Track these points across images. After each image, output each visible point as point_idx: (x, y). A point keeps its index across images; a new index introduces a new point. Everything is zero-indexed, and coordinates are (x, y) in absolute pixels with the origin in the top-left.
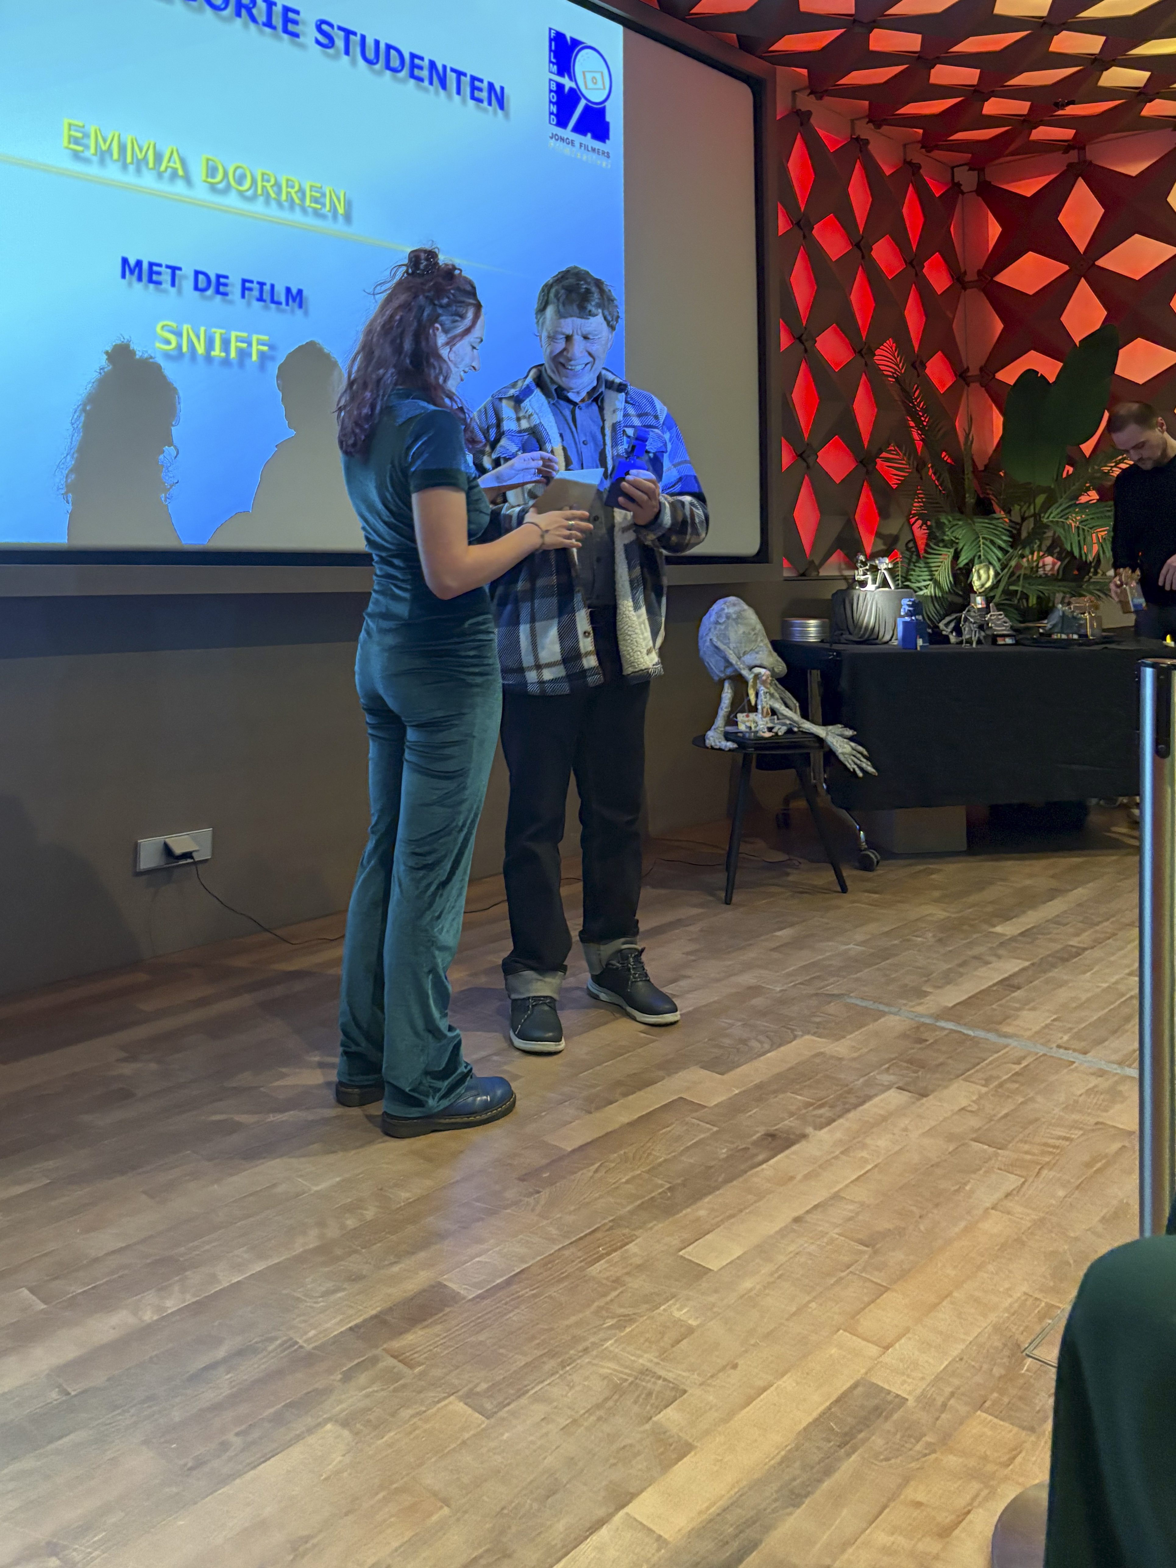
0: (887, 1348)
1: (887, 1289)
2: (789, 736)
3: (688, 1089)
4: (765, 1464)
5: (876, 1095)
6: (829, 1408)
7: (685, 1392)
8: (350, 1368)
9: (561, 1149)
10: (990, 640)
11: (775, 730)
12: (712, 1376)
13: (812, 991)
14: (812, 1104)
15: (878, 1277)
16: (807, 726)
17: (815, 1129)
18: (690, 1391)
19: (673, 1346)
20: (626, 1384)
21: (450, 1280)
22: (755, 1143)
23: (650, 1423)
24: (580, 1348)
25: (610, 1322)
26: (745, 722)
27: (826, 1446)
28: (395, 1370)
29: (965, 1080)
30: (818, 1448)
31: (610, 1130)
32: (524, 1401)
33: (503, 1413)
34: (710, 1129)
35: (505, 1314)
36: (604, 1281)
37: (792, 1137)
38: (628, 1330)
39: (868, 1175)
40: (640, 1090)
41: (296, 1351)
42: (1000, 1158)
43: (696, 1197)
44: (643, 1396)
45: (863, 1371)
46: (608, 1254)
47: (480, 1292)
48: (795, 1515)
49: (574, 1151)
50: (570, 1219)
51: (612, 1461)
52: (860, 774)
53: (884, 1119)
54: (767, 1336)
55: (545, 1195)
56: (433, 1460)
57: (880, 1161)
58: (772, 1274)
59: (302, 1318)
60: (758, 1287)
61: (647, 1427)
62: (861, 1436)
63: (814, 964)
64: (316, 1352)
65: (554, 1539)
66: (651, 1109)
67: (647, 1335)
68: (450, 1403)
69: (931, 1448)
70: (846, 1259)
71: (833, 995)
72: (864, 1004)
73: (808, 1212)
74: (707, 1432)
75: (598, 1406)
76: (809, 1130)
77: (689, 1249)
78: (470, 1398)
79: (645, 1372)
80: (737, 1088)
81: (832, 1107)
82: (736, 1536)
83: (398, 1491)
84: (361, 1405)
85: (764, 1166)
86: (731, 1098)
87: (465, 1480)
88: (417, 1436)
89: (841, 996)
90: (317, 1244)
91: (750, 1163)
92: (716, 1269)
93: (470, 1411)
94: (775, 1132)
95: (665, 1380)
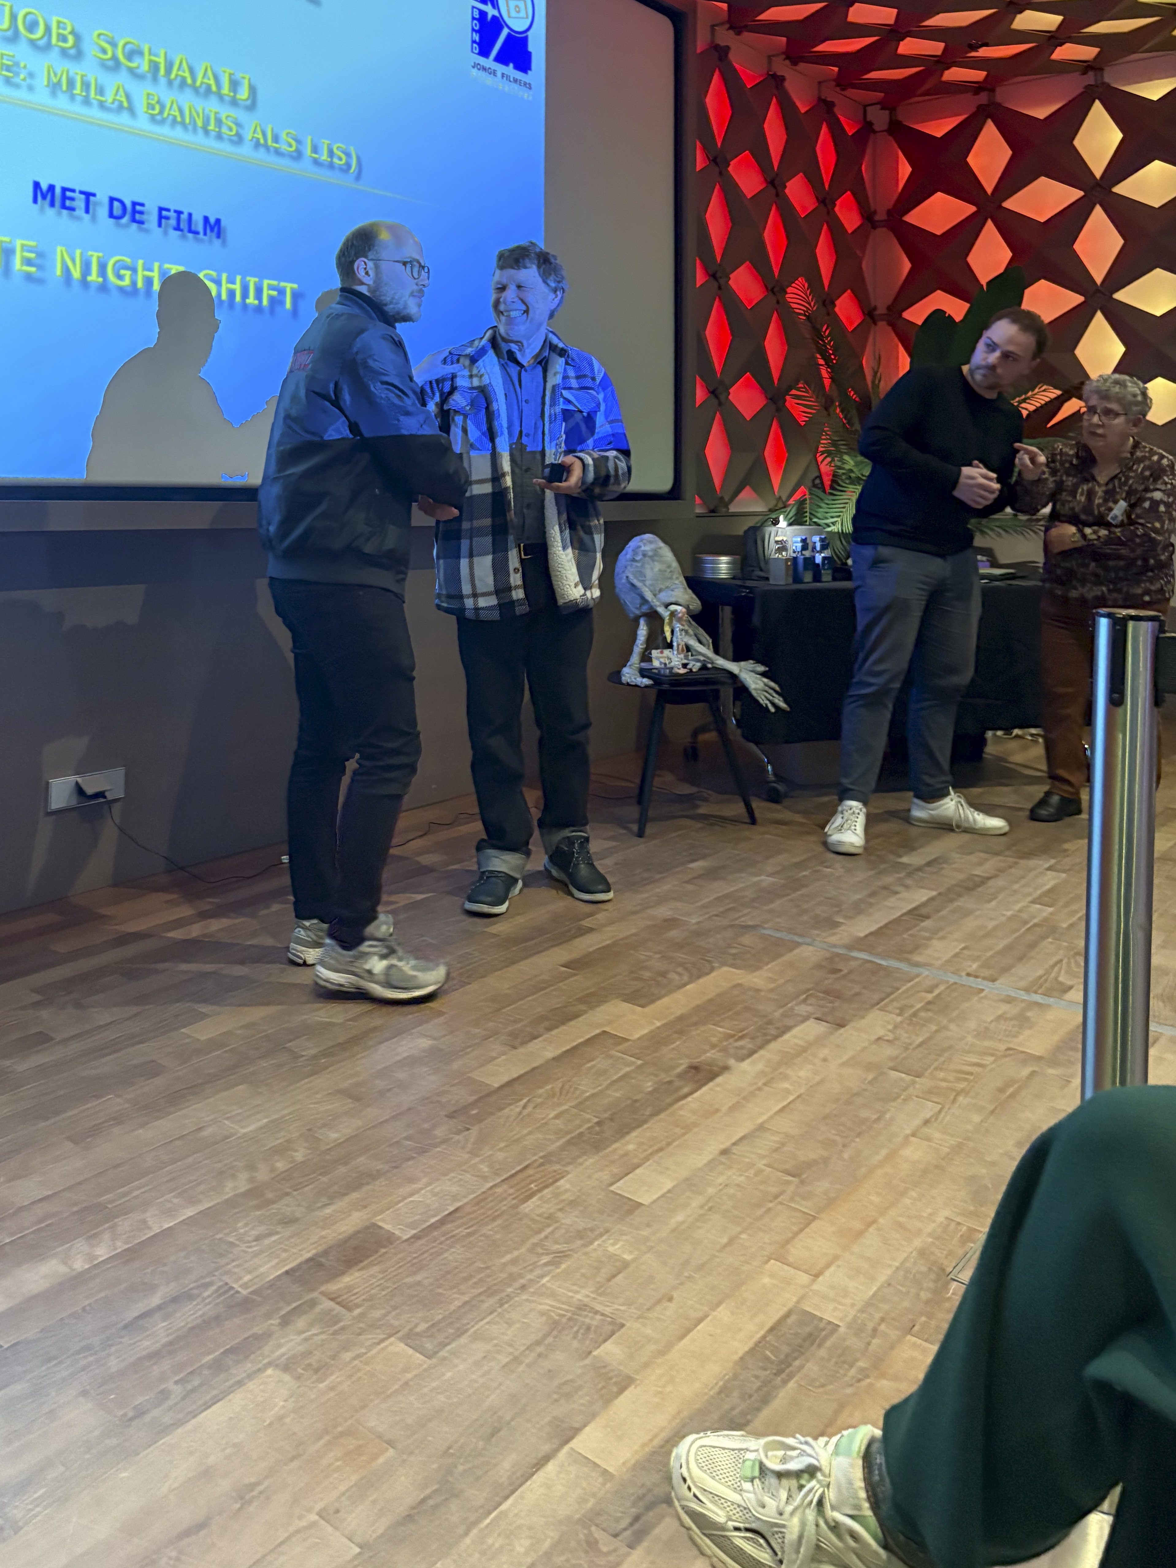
0: (817, 1276)
1: (815, 1218)
2: (705, 672)
3: (610, 1022)
4: (705, 1394)
5: (795, 1026)
6: (764, 1337)
7: (623, 1325)
8: (288, 1312)
9: (488, 1085)
12: (648, 1309)
13: (726, 923)
14: (732, 1036)
15: (805, 1206)
16: (721, 662)
17: (738, 1060)
18: (628, 1325)
19: (609, 1280)
20: (564, 1320)
21: (383, 1220)
22: (680, 1076)
23: (590, 1357)
24: (517, 1285)
25: (545, 1259)
26: (659, 659)
27: (764, 1374)
28: (334, 1313)
29: (880, 1009)
30: (756, 1377)
31: (535, 1065)
32: (463, 1340)
33: (443, 1353)
34: (634, 1063)
35: (441, 1254)
36: (538, 1218)
37: (715, 1069)
38: (563, 1266)
39: (792, 1106)
40: (563, 1024)
41: (232, 1295)
42: (917, 1086)
43: (623, 1131)
44: (582, 1331)
45: (795, 1299)
46: (540, 1190)
47: (414, 1232)
49: (502, 1087)
50: (501, 1156)
51: (555, 1396)
52: (772, 710)
53: (804, 1050)
54: (700, 1268)
55: (474, 1131)
56: (376, 1402)
57: (802, 1091)
58: (701, 1207)
59: (236, 1263)
60: (690, 1220)
61: (587, 1361)
62: (797, 1363)
63: (728, 895)
64: (254, 1297)
65: (501, 1477)
66: (575, 1044)
67: (583, 1271)
68: (391, 1344)
69: (864, 1374)
70: (774, 1190)
71: (748, 926)
72: (778, 935)
73: (734, 1144)
74: (646, 1365)
75: (538, 1343)
76: (732, 1062)
77: (619, 1184)
78: (410, 1338)
79: (582, 1307)
80: (661, 1019)
81: (752, 1038)
83: (342, 1434)
84: (301, 1348)
85: (689, 1099)
86: (651, 1032)
87: (409, 1421)
88: (359, 1379)
89: (754, 927)
90: (248, 1187)
91: (675, 1096)
92: (647, 1203)
93: (412, 1352)
94: (698, 1065)
95: (602, 1314)
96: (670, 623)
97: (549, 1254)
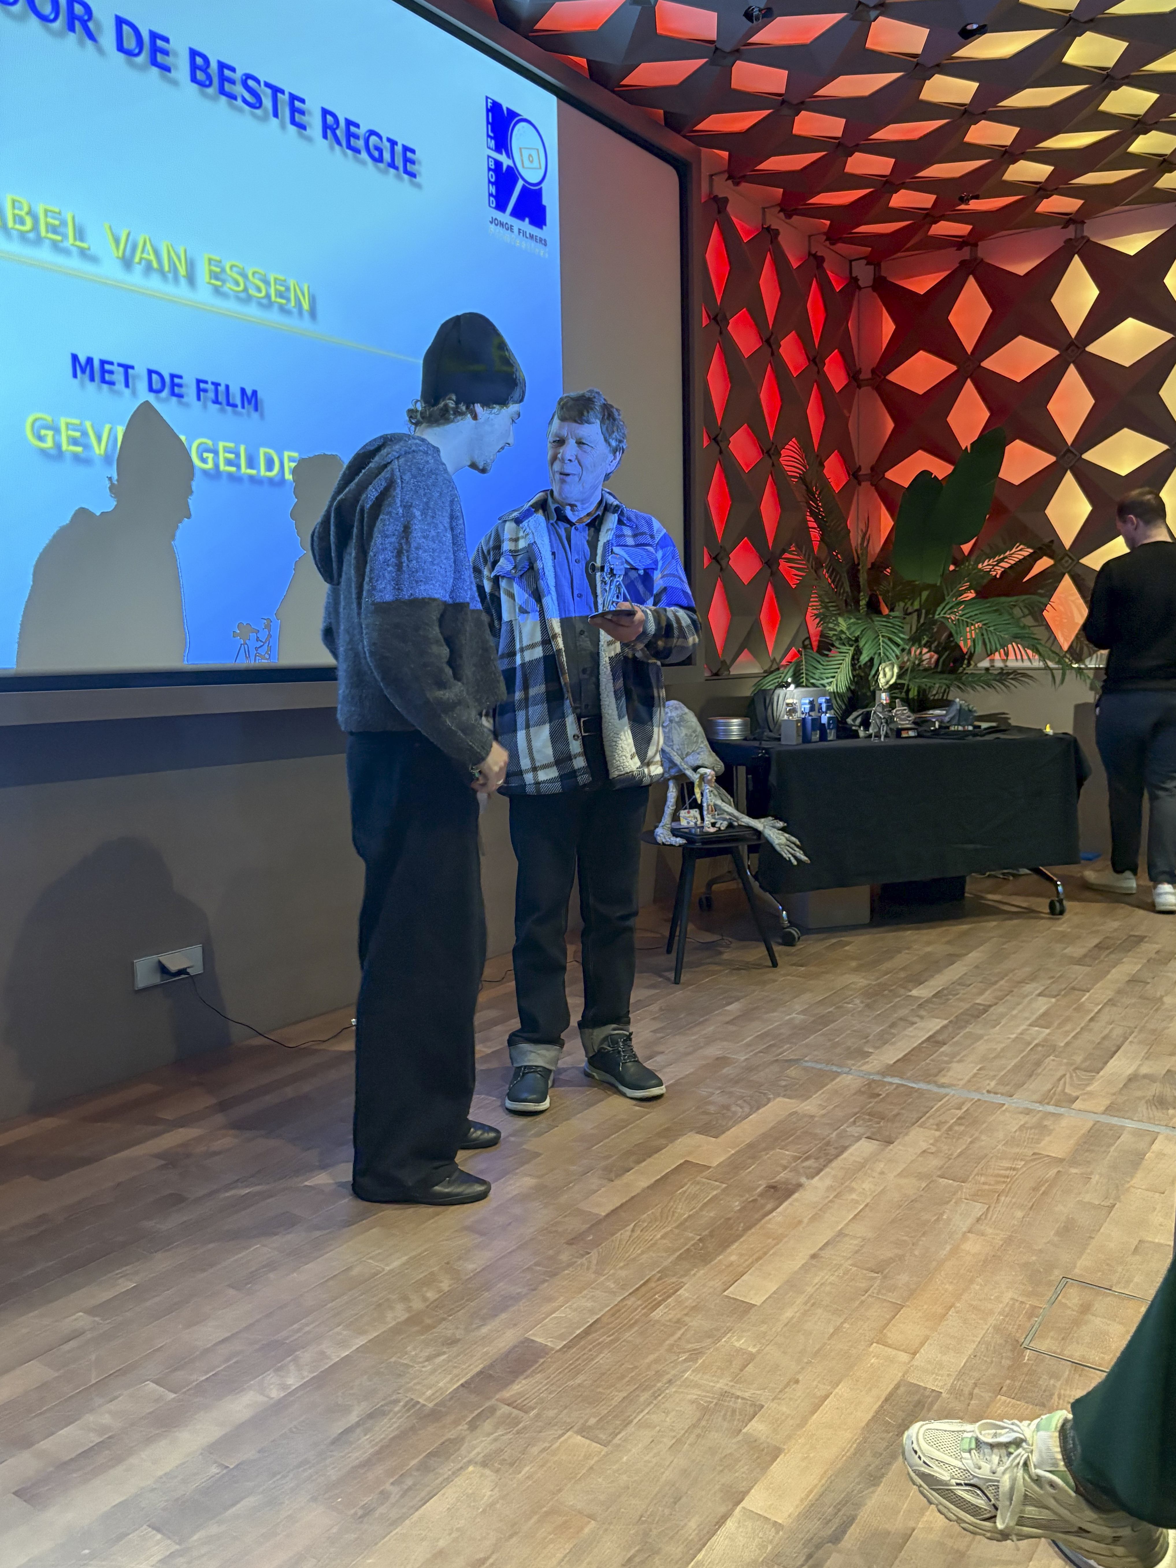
0: (914, 1354)
1: (902, 1307)
2: (731, 830)
3: (691, 1152)
4: (843, 1456)
5: (851, 1145)
6: (882, 1406)
7: (762, 1406)
8: (473, 1418)
9: (595, 1214)
10: (895, 733)
11: (717, 825)
12: (781, 1391)
13: (769, 1057)
14: (799, 1158)
15: (893, 1298)
17: (808, 1178)
18: (766, 1406)
19: (741, 1370)
20: (712, 1405)
21: (534, 1335)
22: (761, 1195)
23: (741, 1434)
24: (664, 1381)
25: (683, 1357)
26: (689, 818)
28: (513, 1416)
29: (918, 1126)
30: (882, 1439)
31: (632, 1194)
32: (631, 1429)
33: (616, 1441)
34: (719, 1186)
35: (593, 1359)
36: (667, 1324)
37: (790, 1186)
38: (700, 1361)
39: (862, 1213)
40: (648, 1157)
41: (419, 1409)
42: (964, 1190)
43: (724, 1245)
44: (729, 1413)
45: (899, 1376)
46: (665, 1300)
47: (565, 1342)
48: (877, 1493)
49: (607, 1215)
50: (622, 1274)
51: (719, 1469)
52: (795, 863)
53: (863, 1165)
54: (815, 1354)
55: (595, 1254)
56: (569, 1485)
57: (869, 1201)
58: (805, 1304)
59: (415, 1381)
60: (797, 1315)
61: (740, 1438)
63: (766, 1034)
64: (439, 1408)
65: (690, 1535)
66: (662, 1171)
67: (718, 1364)
68: (569, 1437)
70: (862, 1285)
71: (790, 1060)
72: (819, 1066)
73: (820, 1249)
74: (789, 1437)
75: (694, 1427)
76: (803, 1180)
77: (730, 1290)
79: (724, 1394)
80: (733, 1148)
81: (816, 1159)
82: (836, 1514)
83: (548, 1513)
84: (493, 1447)
85: (774, 1214)
86: (729, 1158)
87: (602, 1497)
88: (550, 1467)
89: (797, 1061)
90: (406, 1316)
91: (761, 1212)
92: (758, 1304)
93: (588, 1442)
94: (775, 1184)
95: (743, 1399)
96: (700, 786)
97: (684, 1352)
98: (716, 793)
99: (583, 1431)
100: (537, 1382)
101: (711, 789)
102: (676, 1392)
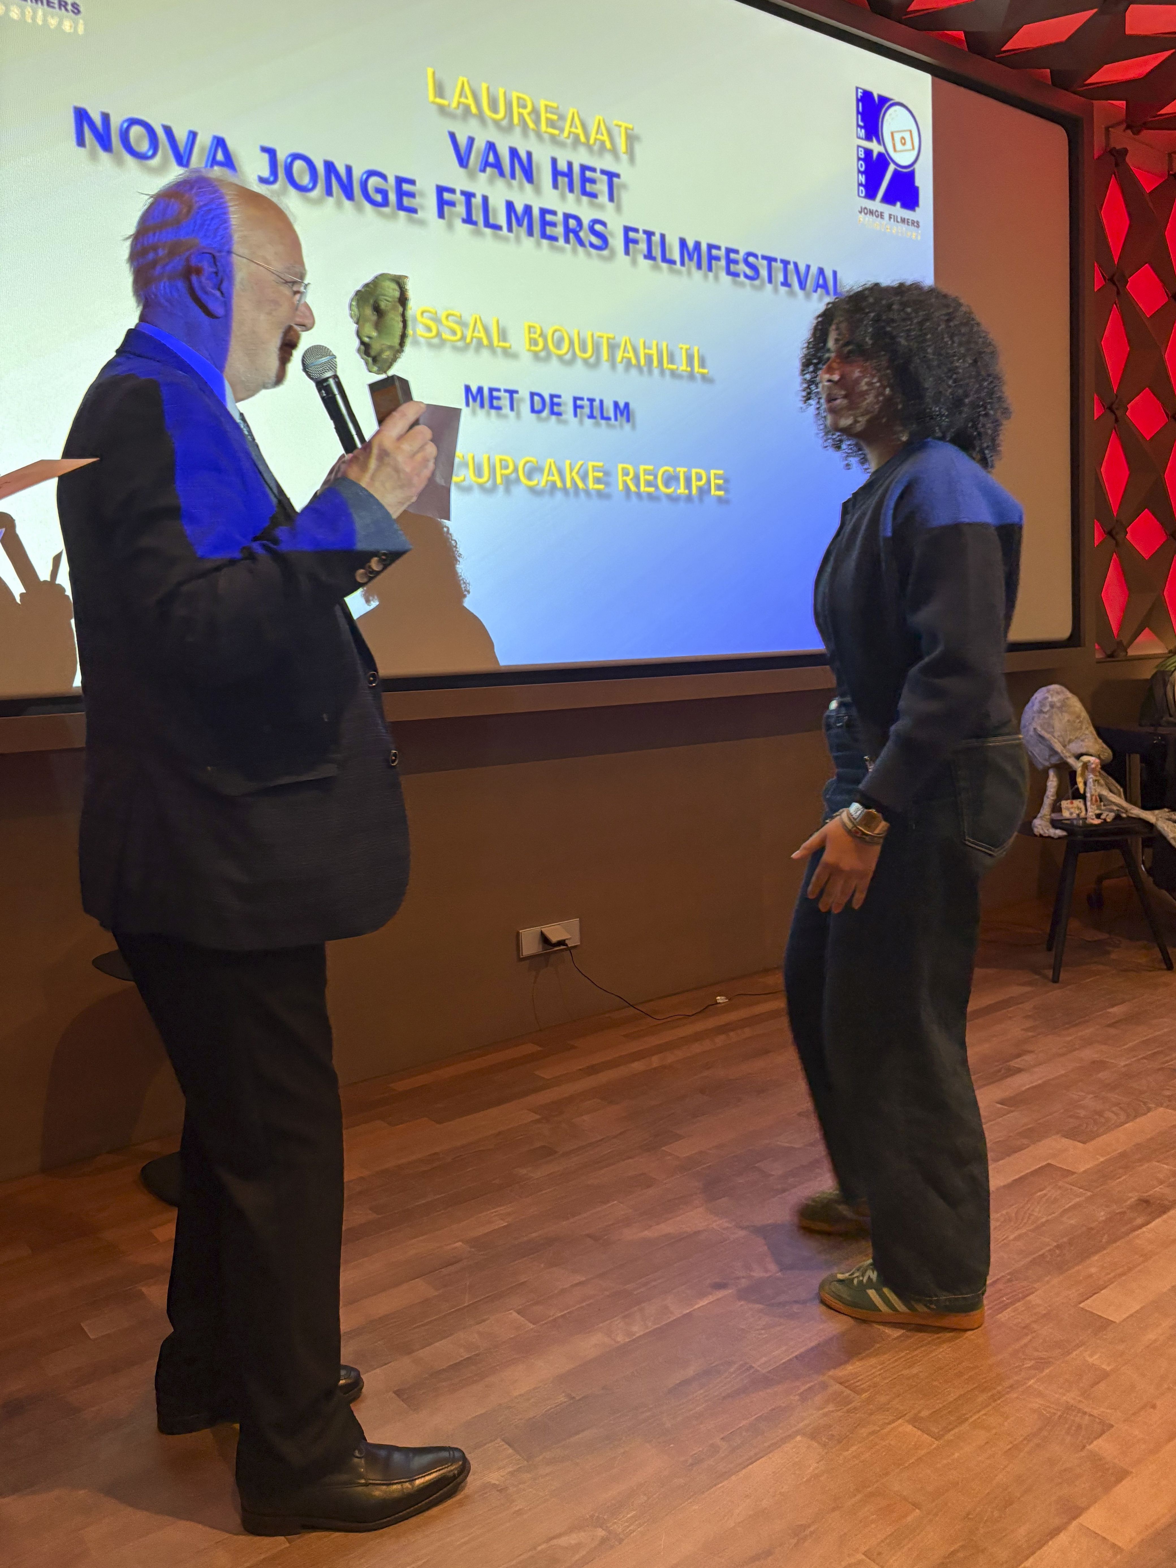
2: (1118, 822)
3: (1053, 1156)
7: (1111, 1426)
8: (805, 1391)
11: (1103, 817)
12: (1134, 1414)
13: (1156, 1066)
18: (1116, 1426)
19: (1092, 1386)
20: (1055, 1417)
22: (1131, 1208)
23: (1085, 1450)
24: (1006, 1385)
25: (1029, 1364)
26: (1071, 809)
28: (845, 1395)
32: (966, 1427)
33: (948, 1437)
34: (1083, 1194)
37: (1166, 1202)
38: (1047, 1371)
40: (1009, 1155)
41: (753, 1373)
43: (1084, 1255)
44: (1074, 1427)
46: (1010, 1302)
51: (1057, 1481)
56: (897, 1471)
59: (752, 1346)
60: (1162, 1338)
61: (1083, 1454)
63: (1154, 1039)
64: (772, 1375)
65: (1018, 1541)
66: (1023, 1174)
67: (1066, 1376)
68: (900, 1425)
74: (1139, 1461)
75: (1034, 1435)
77: (1088, 1302)
79: (1071, 1408)
80: (1102, 1156)
83: (872, 1495)
84: (822, 1422)
85: (1143, 1230)
86: (1098, 1167)
87: (929, 1489)
88: (878, 1451)
91: (1130, 1226)
92: (1117, 1321)
93: (919, 1433)
94: (1148, 1198)
95: (1091, 1415)
96: (1083, 775)
97: (1031, 1360)
98: (1102, 782)
99: (915, 1421)
100: (871, 1366)
101: (1095, 778)
102: (1017, 1398)
